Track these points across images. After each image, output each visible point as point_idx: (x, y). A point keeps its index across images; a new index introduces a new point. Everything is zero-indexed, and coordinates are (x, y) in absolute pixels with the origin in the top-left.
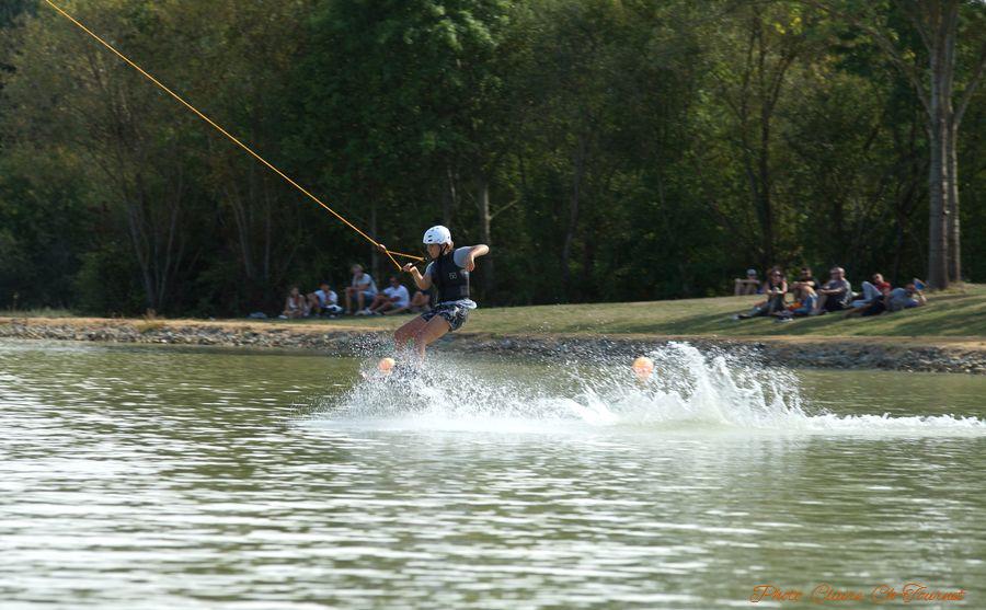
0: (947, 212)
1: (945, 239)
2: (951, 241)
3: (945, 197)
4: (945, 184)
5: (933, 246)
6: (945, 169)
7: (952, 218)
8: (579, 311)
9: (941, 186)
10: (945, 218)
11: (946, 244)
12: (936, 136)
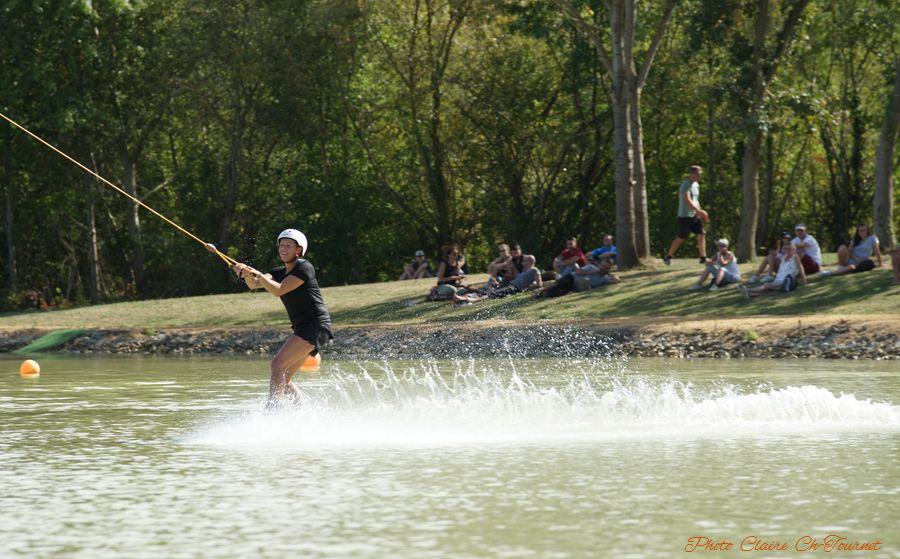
0: (634, 182)
1: (632, 212)
2: (639, 213)
3: (631, 166)
4: (631, 152)
5: (619, 220)
6: (629, 136)
7: (638, 188)
8: (239, 301)
9: (626, 154)
10: (632, 188)
11: (633, 217)
12: (619, 100)
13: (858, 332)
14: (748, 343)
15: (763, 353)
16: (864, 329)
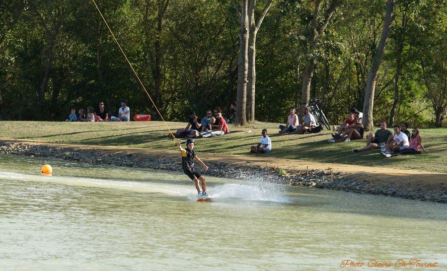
0: (247, 81)
1: (245, 96)
2: (249, 97)
3: (246, 72)
4: (247, 65)
6: (247, 57)
7: (250, 84)
9: (244, 66)
10: (245, 84)
13: (335, 175)
14: (280, 176)
16: (339, 173)
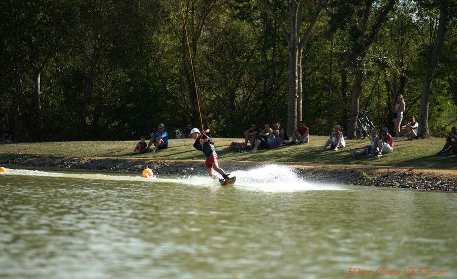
0: (298, 96)
3: (297, 88)
6: (297, 73)
7: (299, 99)
10: (296, 99)
12: (293, 55)
13: (418, 175)
14: (362, 178)
15: (370, 184)
16: (421, 174)
